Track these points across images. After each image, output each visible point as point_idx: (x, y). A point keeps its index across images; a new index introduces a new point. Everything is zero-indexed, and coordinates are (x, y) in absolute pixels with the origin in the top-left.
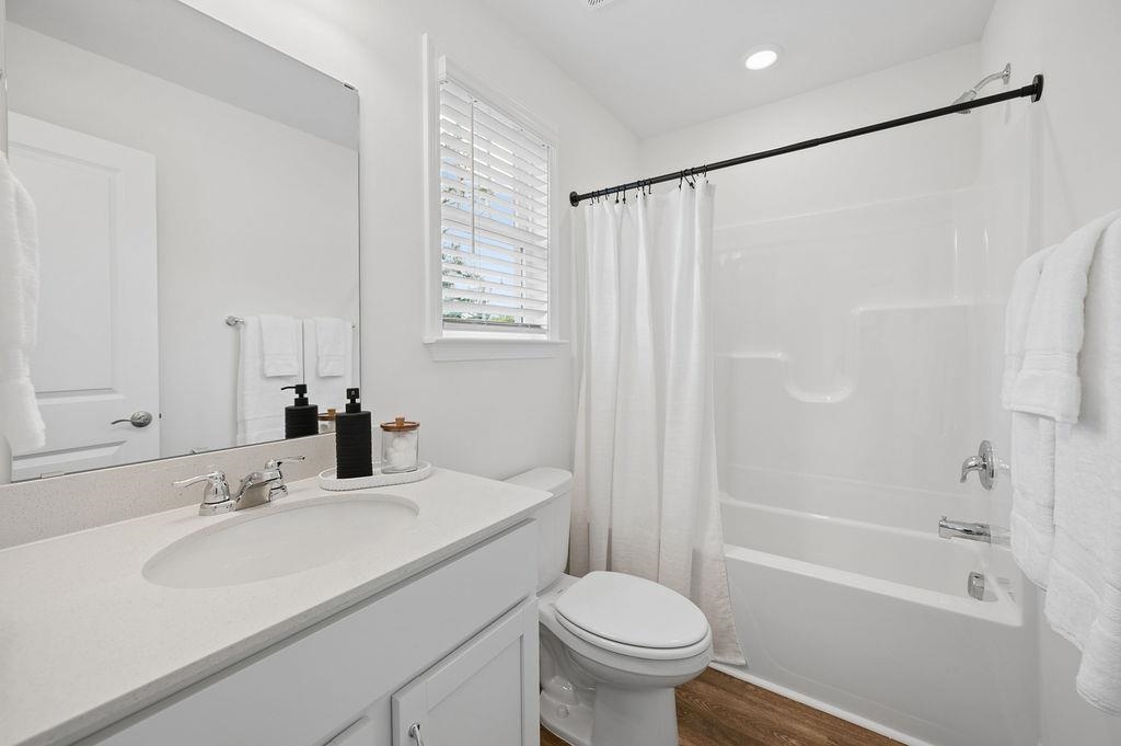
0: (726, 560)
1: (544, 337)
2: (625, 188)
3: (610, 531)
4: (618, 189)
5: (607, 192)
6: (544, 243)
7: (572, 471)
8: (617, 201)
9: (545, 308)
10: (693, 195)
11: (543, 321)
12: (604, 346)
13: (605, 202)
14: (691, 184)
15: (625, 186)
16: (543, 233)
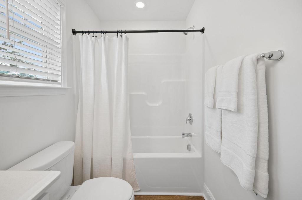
0: (134, 159)
1: (59, 86)
2: (96, 32)
3: (92, 159)
4: (93, 32)
5: (89, 32)
6: (59, 46)
7: (74, 141)
8: (93, 36)
9: (60, 73)
10: (122, 40)
11: (59, 79)
12: (88, 90)
13: (88, 35)
14: (121, 36)
15: (96, 31)
16: (59, 41)
